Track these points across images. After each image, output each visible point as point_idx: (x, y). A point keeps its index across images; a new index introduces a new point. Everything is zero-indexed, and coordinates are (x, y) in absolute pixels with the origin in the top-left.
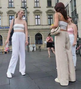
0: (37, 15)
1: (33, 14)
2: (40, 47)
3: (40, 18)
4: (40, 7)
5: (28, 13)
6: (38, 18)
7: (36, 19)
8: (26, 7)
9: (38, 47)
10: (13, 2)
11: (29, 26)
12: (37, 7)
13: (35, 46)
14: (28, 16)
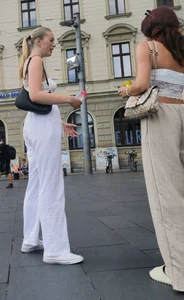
0: (120, 44)
1: (103, 42)
2: (132, 156)
3: (129, 54)
4: (129, 15)
5: (85, 39)
6: (121, 55)
7: (114, 56)
8: (76, 21)
9: (126, 157)
10: (34, 10)
11: (92, 82)
12: (118, 15)
13: (116, 153)
14: (85, 49)
